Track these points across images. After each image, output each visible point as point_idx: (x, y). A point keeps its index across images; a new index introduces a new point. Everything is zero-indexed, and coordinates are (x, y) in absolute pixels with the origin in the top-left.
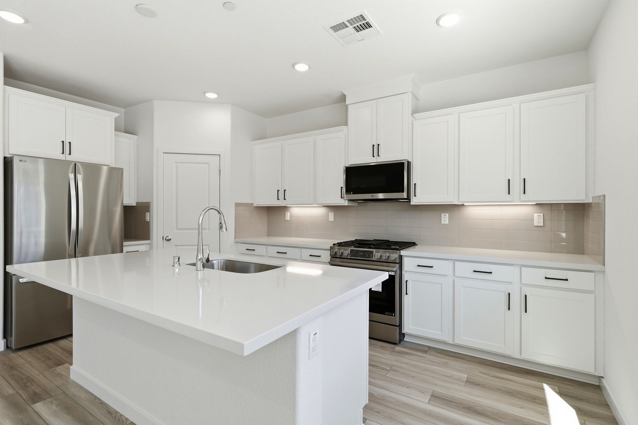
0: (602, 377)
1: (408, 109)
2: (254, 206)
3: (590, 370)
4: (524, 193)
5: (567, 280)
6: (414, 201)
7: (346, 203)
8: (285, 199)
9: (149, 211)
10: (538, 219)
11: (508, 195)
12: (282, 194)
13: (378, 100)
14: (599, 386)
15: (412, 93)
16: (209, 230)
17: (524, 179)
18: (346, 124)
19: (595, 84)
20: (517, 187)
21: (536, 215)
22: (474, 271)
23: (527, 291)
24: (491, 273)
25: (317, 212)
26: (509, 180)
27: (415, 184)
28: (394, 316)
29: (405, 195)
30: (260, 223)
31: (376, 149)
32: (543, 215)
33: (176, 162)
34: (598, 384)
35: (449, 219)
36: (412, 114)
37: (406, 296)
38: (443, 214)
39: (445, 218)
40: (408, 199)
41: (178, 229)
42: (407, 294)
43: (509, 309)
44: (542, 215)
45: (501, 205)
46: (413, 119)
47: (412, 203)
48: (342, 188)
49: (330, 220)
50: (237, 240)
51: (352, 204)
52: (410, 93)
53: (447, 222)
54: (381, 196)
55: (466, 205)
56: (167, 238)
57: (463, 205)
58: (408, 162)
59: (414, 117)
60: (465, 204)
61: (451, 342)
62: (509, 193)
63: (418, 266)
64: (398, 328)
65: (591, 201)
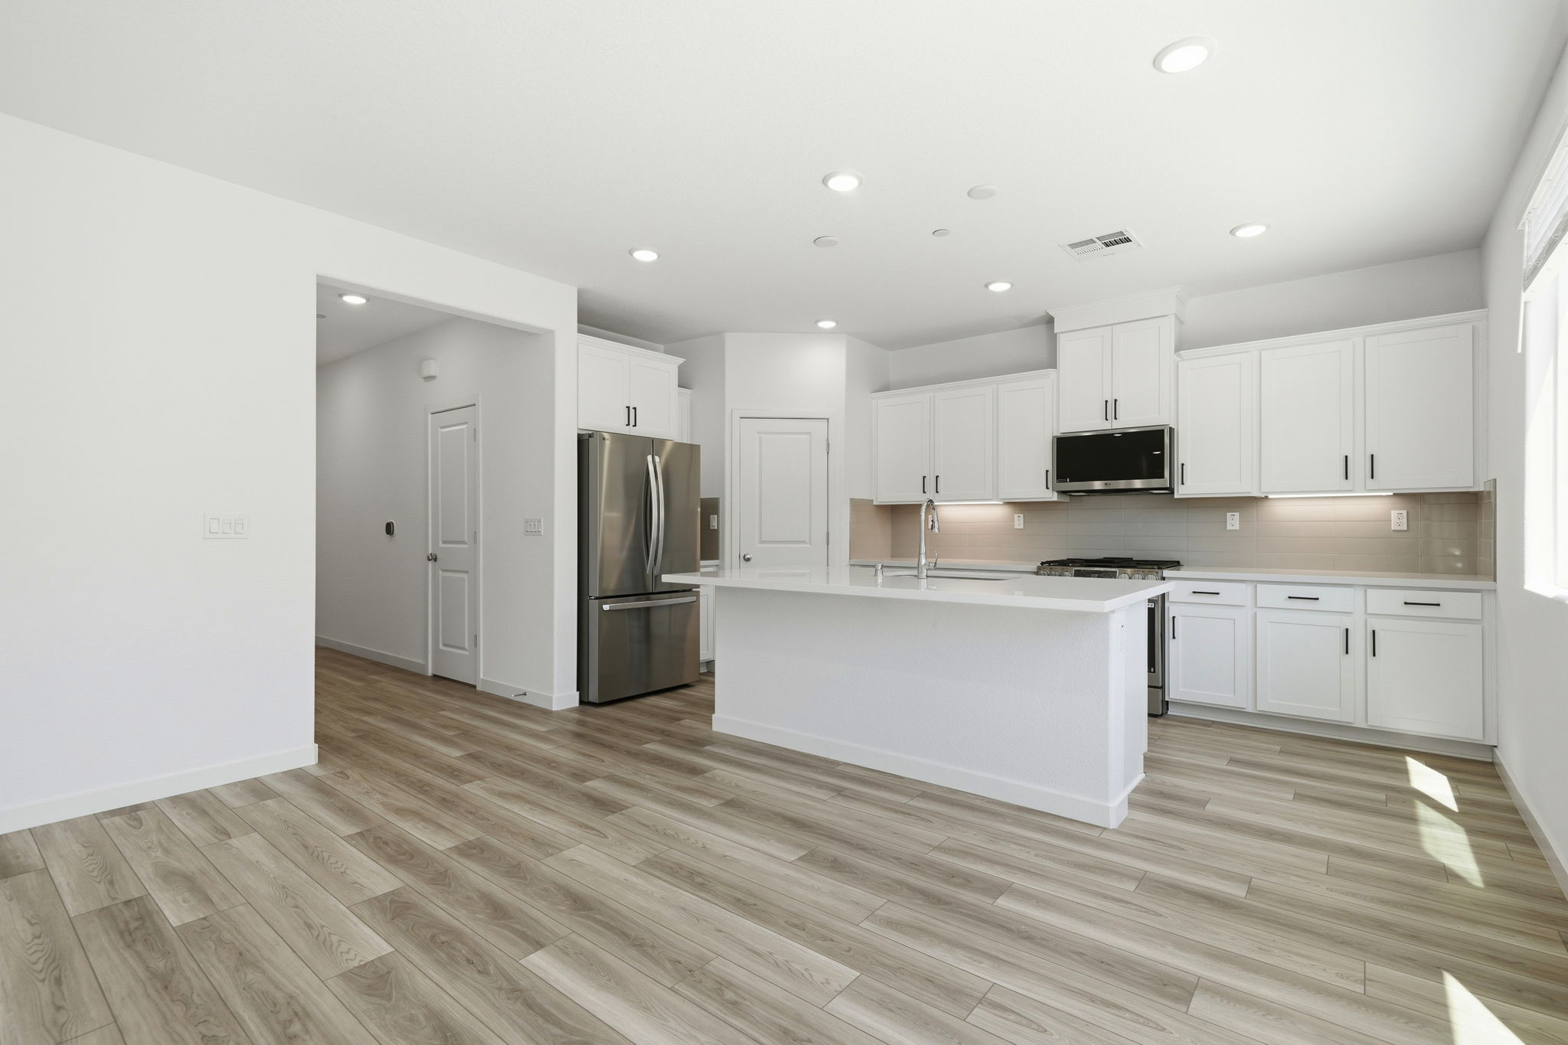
0: (1496, 747)
1: (1170, 341)
2: (875, 504)
3: (1475, 735)
4: (1372, 477)
5: (1438, 605)
6: (1180, 492)
7: (1055, 497)
8: (937, 492)
9: (717, 513)
10: (1398, 518)
11: (1346, 481)
12: (932, 483)
13: (1114, 326)
14: (1492, 764)
15: (1177, 318)
16: (810, 544)
17: (1372, 456)
18: (1053, 364)
19: (1486, 310)
20: (1359, 467)
21: (1394, 513)
22: (1290, 597)
23: (1375, 624)
24: (1317, 599)
25: (989, 513)
26: (1346, 457)
27: (1183, 465)
28: (1154, 672)
29: (1164, 482)
30: (879, 533)
31: (1111, 408)
32: (1408, 512)
33: (758, 433)
34: (1491, 761)
35: (1240, 521)
36: (1175, 352)
37: (1172, 641)
38: (1229, 515)
39: (1233, 521)
40: (1171, 490)
41: (762, 542)
42: (1174, 638)
43: (1347, 653)
44: (1404, 513)
45: (1334, 497)
46: (1180, 359)
47: (1176, 496)
48: (1047, 471)
49: (1016, 527)
50: (854, 561)
51: (1065, 499)
52: (1173, 318)
53: (1237, 527)
54: (1098, 485)
55: (1272, 499)
56: (747, 557)
57: (1266, 497)
58: (1171, 430)
59: (1180, 356)
60: (1270, 497)
61: (1250, 709)
62: (1347, 478)
63: (1194, 592)
64: (1160, 691)
65: (1482, 489)
